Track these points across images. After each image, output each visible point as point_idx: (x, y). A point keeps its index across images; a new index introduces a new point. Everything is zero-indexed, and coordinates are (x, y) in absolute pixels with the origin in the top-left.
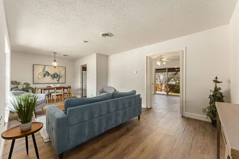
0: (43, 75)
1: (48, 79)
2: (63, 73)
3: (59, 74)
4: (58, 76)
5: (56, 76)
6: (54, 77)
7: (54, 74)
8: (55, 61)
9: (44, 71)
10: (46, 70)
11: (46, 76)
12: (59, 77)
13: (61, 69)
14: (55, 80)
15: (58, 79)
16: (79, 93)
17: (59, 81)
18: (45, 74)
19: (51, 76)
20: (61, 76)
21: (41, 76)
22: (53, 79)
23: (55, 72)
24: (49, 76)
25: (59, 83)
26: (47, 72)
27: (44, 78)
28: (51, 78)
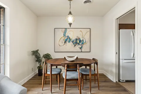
1: (69, 46)
2: (86, 38)
3: (81, 39)
4: (80, 41)
6: (76, 43)
7: (77, 39)
9: (64, 35)
10: (67, 35)
11: (67, 42)
12: (83, 43)
13: (84, 31)
15: (80, 46)
17: (82, 49)
18: (66, 40)
19: (73, 42)
20: (84, 42)
21: (62, 42)
22: (75, 46)
23: (77, 37)
24: (71, 42)
25: (82, 52)
26: (68, 36)
27: (65, 44)
28: (73, 45)
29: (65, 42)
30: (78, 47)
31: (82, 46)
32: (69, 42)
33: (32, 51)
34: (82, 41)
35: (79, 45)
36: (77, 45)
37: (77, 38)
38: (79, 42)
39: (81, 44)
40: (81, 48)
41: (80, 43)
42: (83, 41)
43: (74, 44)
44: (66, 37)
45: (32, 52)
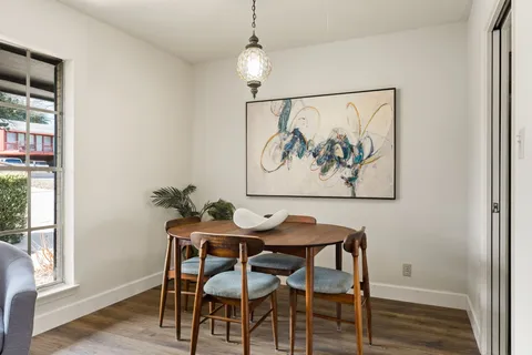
0: (280, 153)
1: (302, 172)
2: (377, 132)
3: (353, 141)
4: (348, 150)
5: (339, 153)
6: (330, 158)
7: (332, 143)
9: (282, 127)
11: (294, 156)
12: (359, 160)
14: (335, 180)
15: (348, 173)
17: (356, 183)
18: (287, 145)
19: (315, 155)
20: (367, 152)
21: (274, 158)
22: (325, 170)
23: (335, 131)
24: (306, 153)
25: (354, 197)
26: (296, 131)
27: (286, 166)
28: (317, 167)
29: (285, 156)
30: (339, 174)
31: (356, 173)
32: (300, 155)
33: (158, 188)
34: (356, 151)
35: (344, 165)
36: (335, 166)
37: (334, 137)
38: (342, 156)
39: (350, 162)
40: (350, 182)
41: (345, 157)
42: (360, 147)
43: (319, 163)
44: (289, 134)
45: (156, 193)
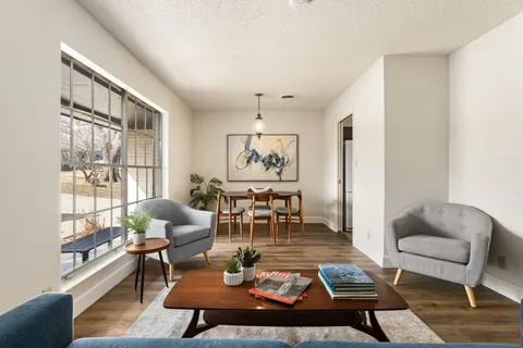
0: (246, 160)
1: (257, 169)
2: (290, 153)
3: (280, 156)
4: (278, 160)
5: (274, 161)
6: (270, 163)
7: (271, 156)
8: (259, 117)
9: (247, 148)
10: (251, 147)
11: (253, 162)
12: (283, 165)
13: (286, 140)
14: (272, 173)
15: (278, 170)
16: (333, 215)
17: (281, 174)
18: (249, 157)
19: (263, 162)
20: (286, 161)
21: (242, 163)
22: (267, 169)
23: (272, 151)
24: (259, 161)
25: (281, 181)
26: (254, 150)
27: (249, 166)
28: (264, 167)
29: (248, 162)
30: (274, 171)
31: (282, 170)
32: (256, 162)
34: (281, 160)
35: (276, 166)
36: (272, 167)
37: (272, 154)
39: (279, 165)
40: (279, 174)
41: (277, 163)
42: (283, 159)
43: (265, 165)
44: (250, 151)
